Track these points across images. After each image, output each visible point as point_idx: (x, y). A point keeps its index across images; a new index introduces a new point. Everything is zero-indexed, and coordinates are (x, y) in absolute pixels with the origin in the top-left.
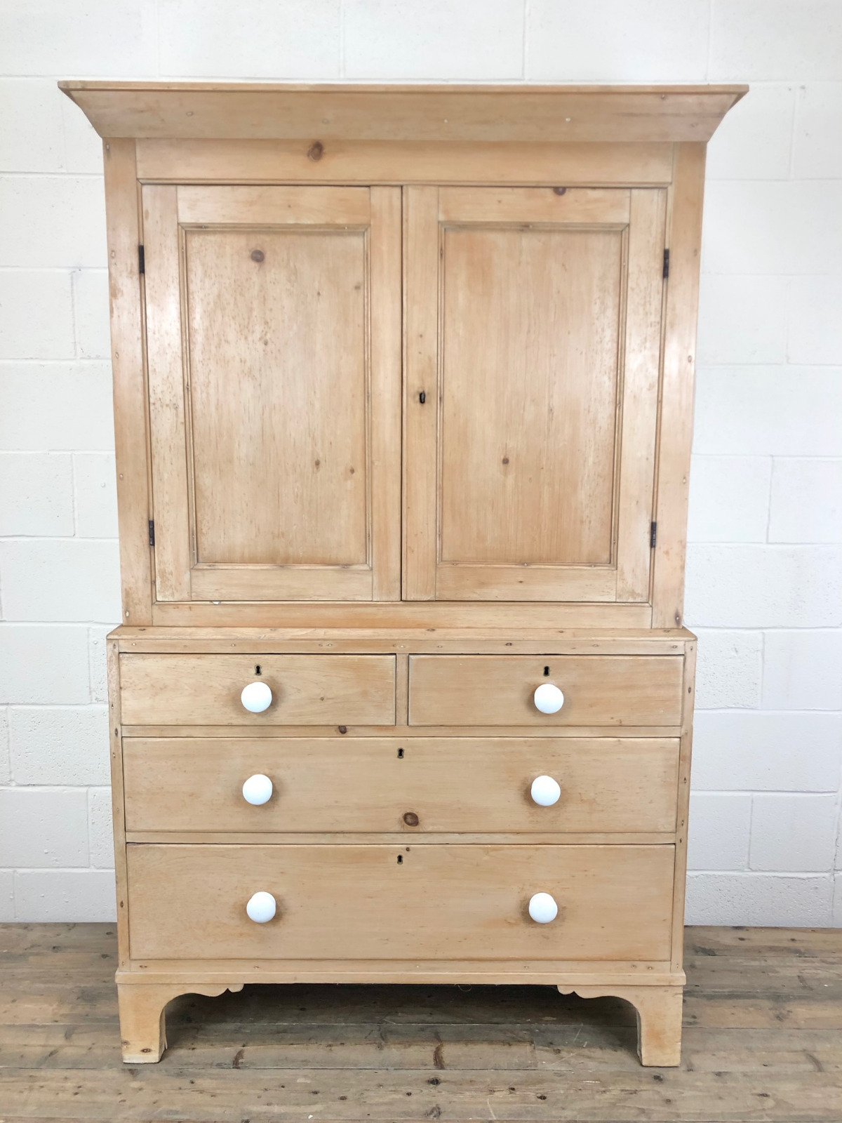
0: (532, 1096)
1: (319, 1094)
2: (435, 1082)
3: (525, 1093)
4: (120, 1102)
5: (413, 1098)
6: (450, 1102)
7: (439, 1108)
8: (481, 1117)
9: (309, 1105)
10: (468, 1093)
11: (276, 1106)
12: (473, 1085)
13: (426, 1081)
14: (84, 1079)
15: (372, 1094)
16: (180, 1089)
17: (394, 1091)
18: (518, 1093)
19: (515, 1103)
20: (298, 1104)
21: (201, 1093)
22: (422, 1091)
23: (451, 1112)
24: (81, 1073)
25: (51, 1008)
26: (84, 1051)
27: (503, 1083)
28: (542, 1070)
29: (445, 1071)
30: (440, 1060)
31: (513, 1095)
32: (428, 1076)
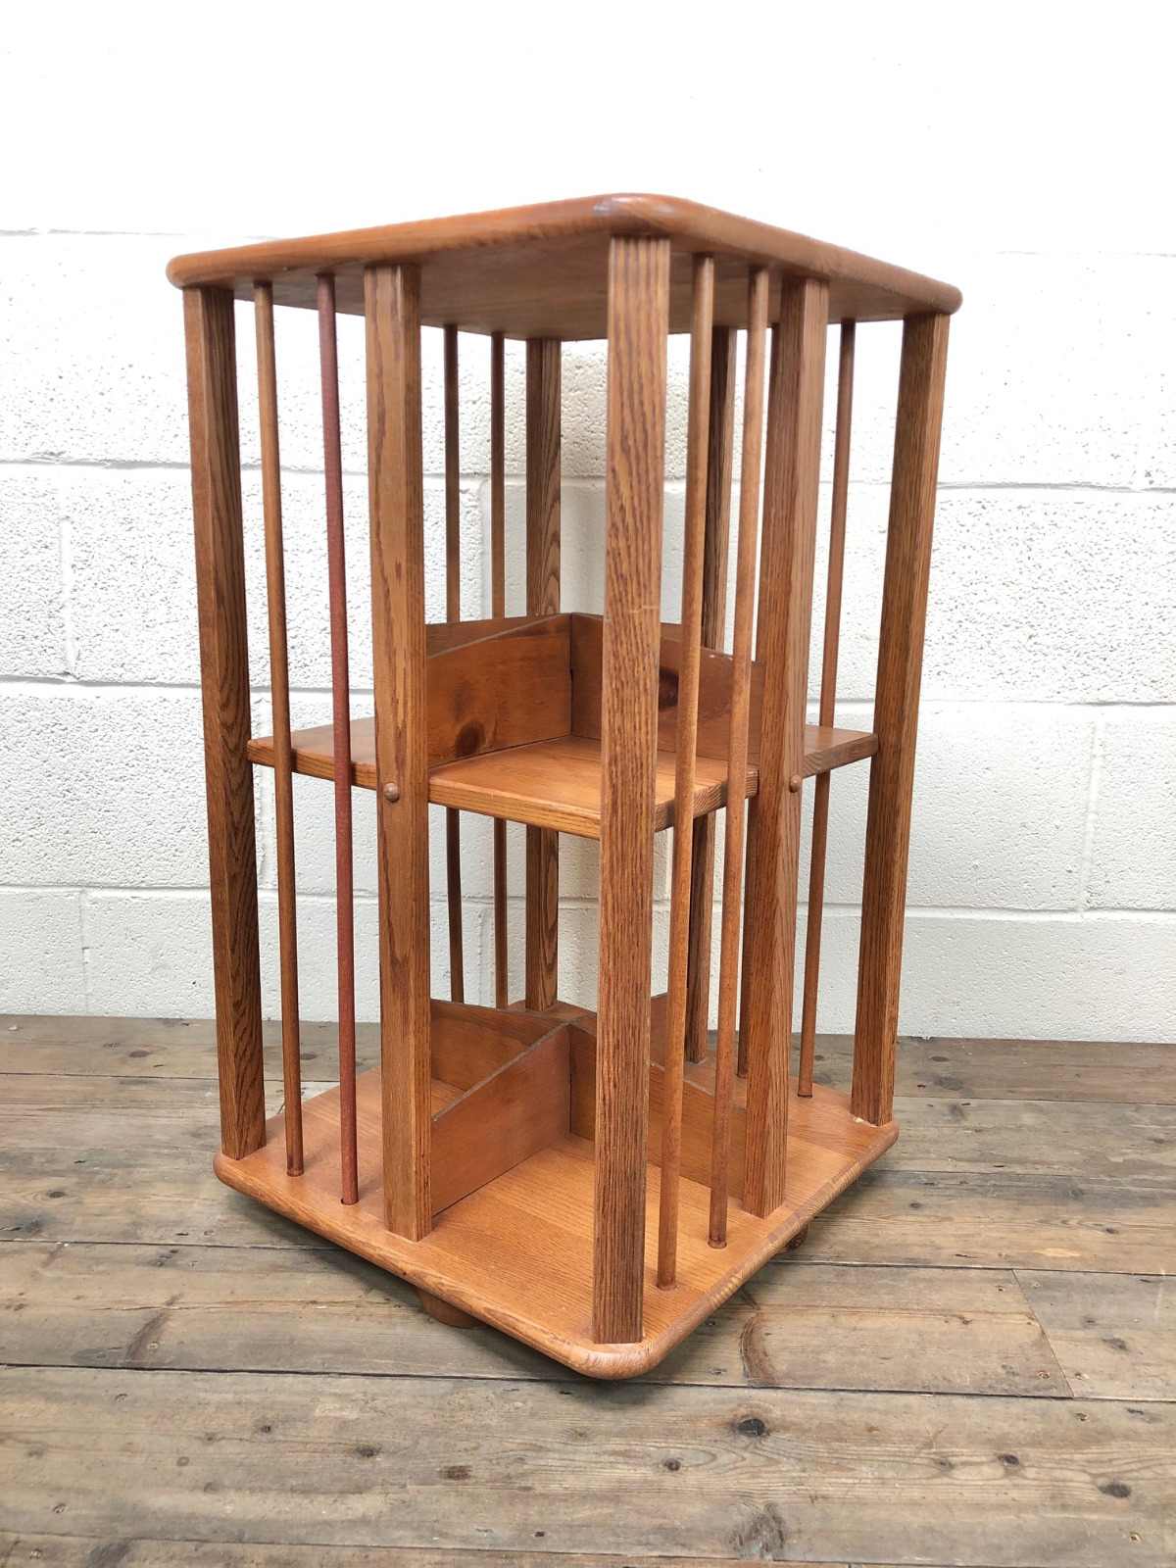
0: (1080, 1484)
1: (378, 1459)
2: (754, 1427)
3: (1057, 1474)
5: (690, 1478)
6: (814, 1499)
7: (778, 1520)
8: (926, 1552)
9: (343, 1493)
10: (865, 1471)
11: (232, 1495)
12: (878, 1443)
13: (724, 1424)
15: (552, 1460)
17: (625, 1454)
18: (1031, 1473)
19: (1034, 1508)
20: (306, 1491)
22: (714, 1457)
23: (820, 1530)
27: (972, 1439)
28: (1087, 1399)
29: (779, 1391)
30: (761, 1361)
31: (1018, 1481)
32: (726, 1408)
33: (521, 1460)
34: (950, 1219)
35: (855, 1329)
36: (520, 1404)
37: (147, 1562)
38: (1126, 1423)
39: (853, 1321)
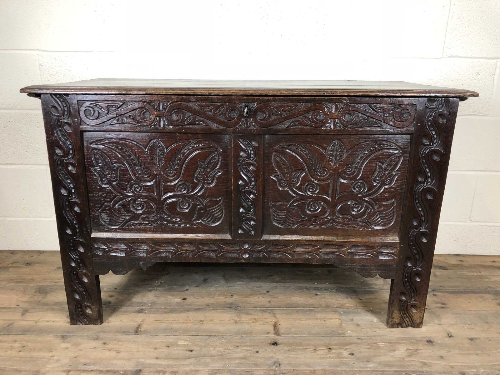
0: (345, 353)
1: (193, 352)
2: (275, 344)
3: (339, 351)
4: (50, 357)
5: (261, 355)
7: (279, 362)
9: (186, 359)
10: (299, 352)
11: (162, 360)
12: (301, 346)
13: (268, 344)
14: (28, 342)
15: (231, 351)
16: (95, 348)
17: (246, 350)
18: (334, 351)
19: (333, 358)
20: (178, 358)
21: (110, 351)
22: (266, 350)
23: (287, 364)
24: (26, 338)
25: (16, 297)
26: (33, 323)
27: (323, 345)
28: (349, 336)
29: (281, 337)
30: (278, 330)
31: (330, 353)
32: (270, 340)
33: (224, 352)
34: (324, 298)
35: (299, 323)
36: (224, 340)
37: (146, 373)
38: (356, 341)
39: (300, 321)
